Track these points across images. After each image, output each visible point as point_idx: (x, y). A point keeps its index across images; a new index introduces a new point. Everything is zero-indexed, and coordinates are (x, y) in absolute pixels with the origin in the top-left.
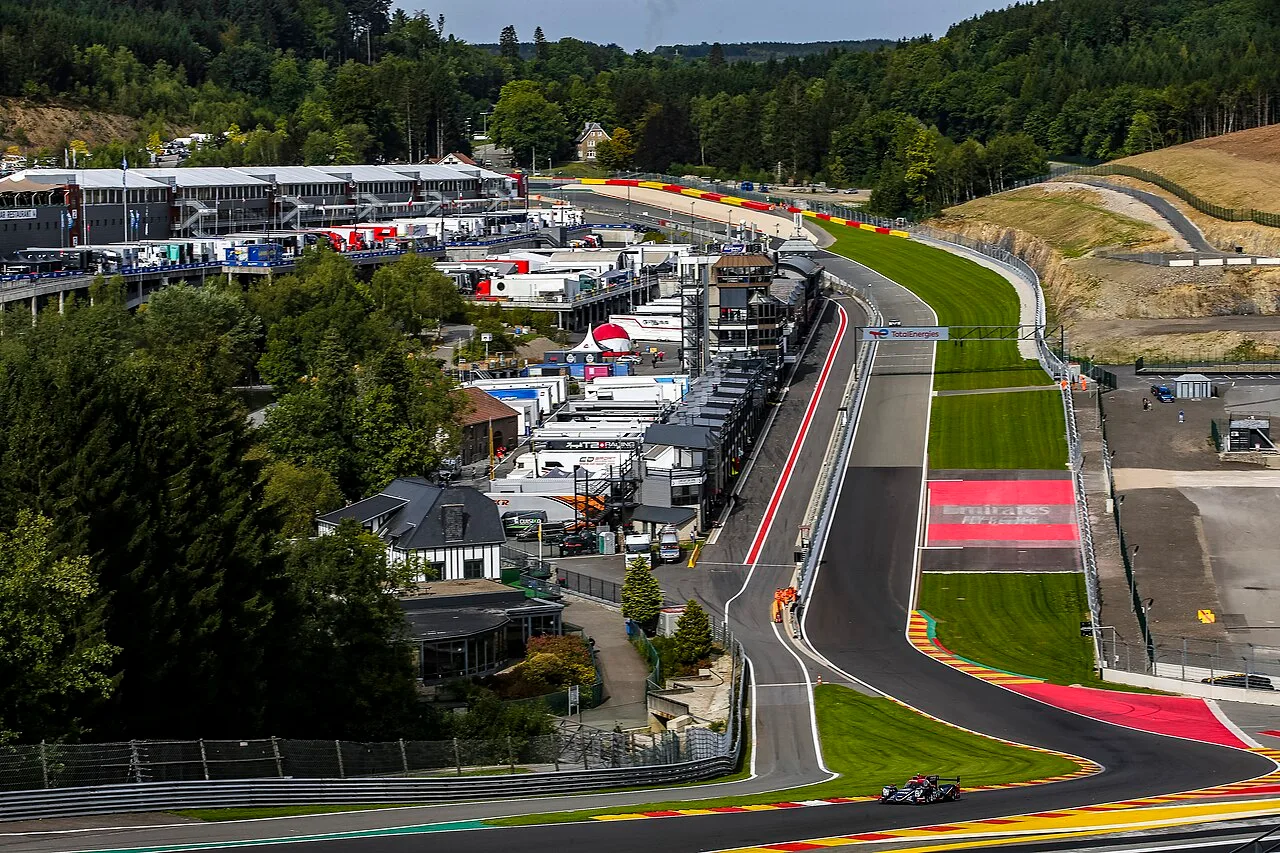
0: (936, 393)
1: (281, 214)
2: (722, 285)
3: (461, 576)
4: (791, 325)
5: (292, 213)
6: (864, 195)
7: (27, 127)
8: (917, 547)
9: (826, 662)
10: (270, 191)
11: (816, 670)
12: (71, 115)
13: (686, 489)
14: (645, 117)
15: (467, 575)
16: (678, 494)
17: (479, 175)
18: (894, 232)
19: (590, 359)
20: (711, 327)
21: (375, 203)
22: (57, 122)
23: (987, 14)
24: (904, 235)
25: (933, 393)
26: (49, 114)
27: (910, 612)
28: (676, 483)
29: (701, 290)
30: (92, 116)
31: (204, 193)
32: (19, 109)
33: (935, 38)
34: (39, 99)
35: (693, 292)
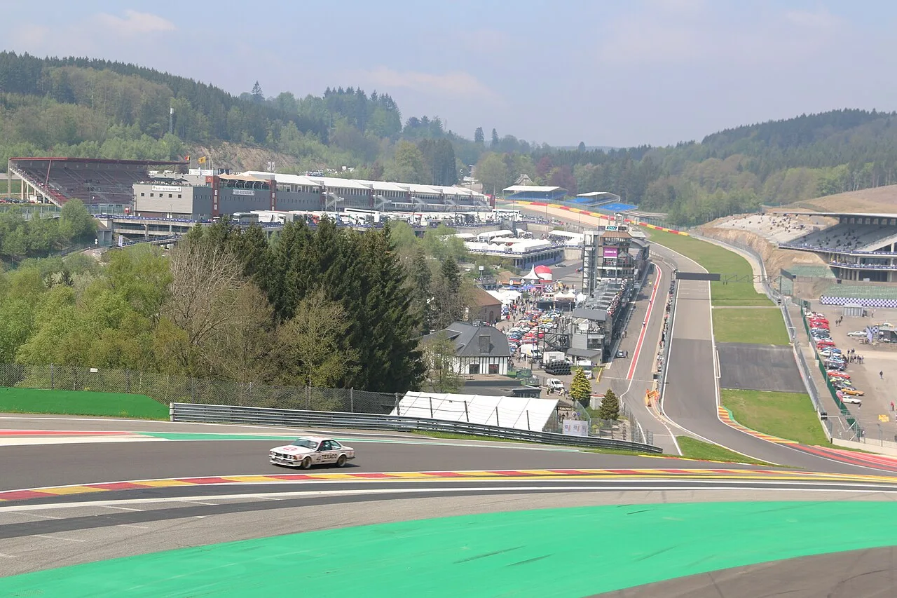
0: (713, 307)
1: (375, 204)
2: (605, 246)
3: (487, 372)
4: (637, 270)
5: (380, 205)
6: (663, 215)
7: (242, 157)
8: (715, 377)
9: (679, 426)
10: (371, 192)
11: (673, 429)
12: (265, 153)
13: (595, 340)
14: (551, 173)
15: (490, 372)
16: (591, 343)
17: (471, 193)
18: (680, 233)
19: (533, 282)
20: (599, 268)
21: (421, 203)
22: (257, 156)
23: (725, 130)
24: (685, 234)
25: (712, 307)
26: (254, 152)
27: (718, 407)
28: (590, 337)
29: (594, 248)
30: (275, 155)
31: (338, 190)
32: (238, 148)
33: (696, 142)
34: (248, 145)
35: (590, 249)
